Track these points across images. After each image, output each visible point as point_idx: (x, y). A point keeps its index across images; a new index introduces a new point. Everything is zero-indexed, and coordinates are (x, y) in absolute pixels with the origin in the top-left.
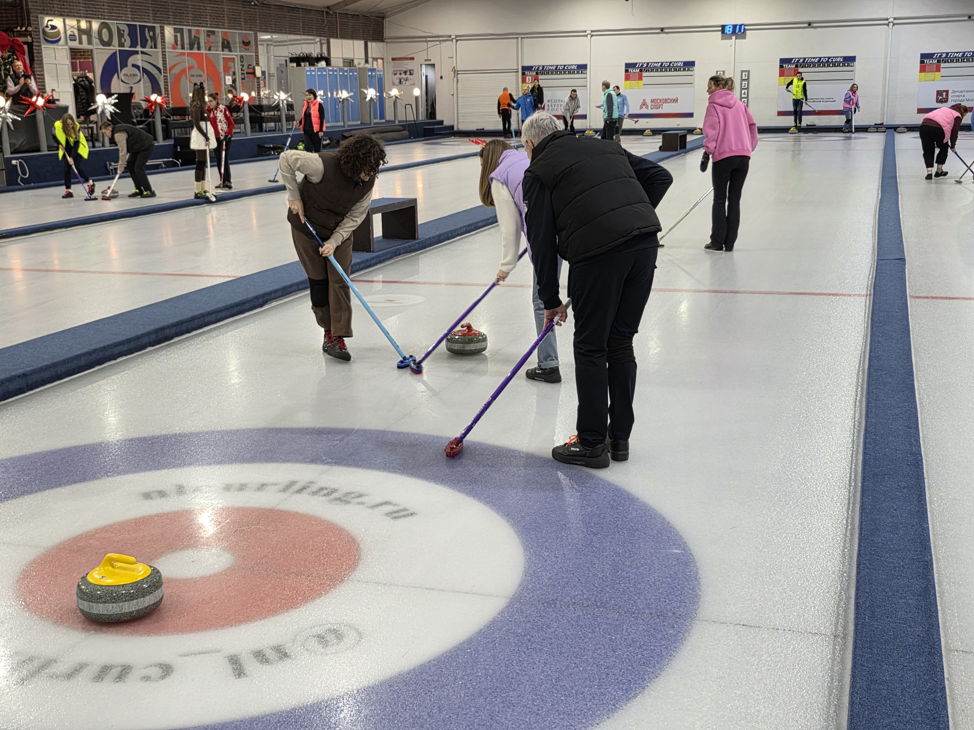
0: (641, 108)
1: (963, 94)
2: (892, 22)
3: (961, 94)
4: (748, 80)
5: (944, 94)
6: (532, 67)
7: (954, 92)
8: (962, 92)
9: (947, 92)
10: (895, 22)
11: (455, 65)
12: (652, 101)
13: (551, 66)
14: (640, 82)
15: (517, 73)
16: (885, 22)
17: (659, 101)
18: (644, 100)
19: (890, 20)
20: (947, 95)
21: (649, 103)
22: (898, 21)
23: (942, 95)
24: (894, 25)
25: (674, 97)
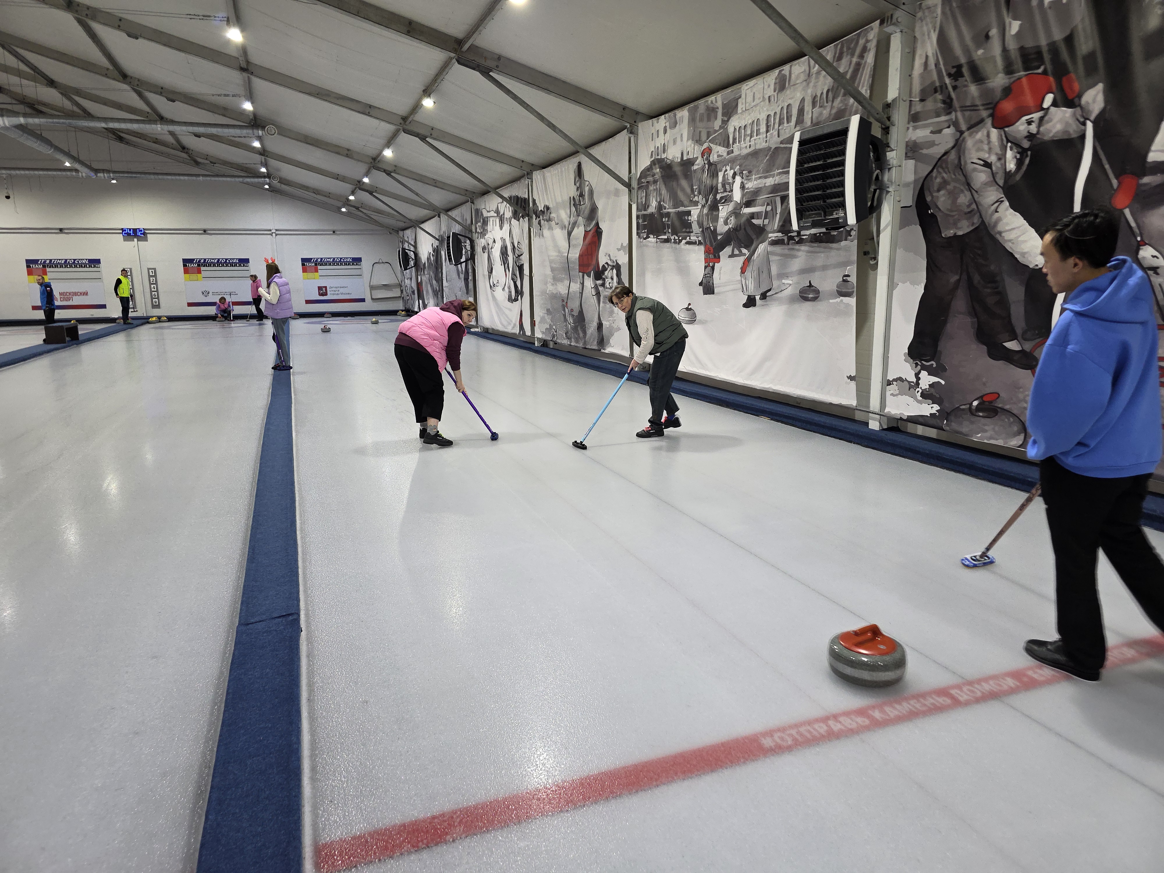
1: (338, 289)
2: (275, 233)
3: (336, 289)
4: (155, 276)
5: (324, 289)
7: (331, 288)
8: (336, 288)
9: (326, 287)
10: (277, 232)
16: (268, 232)
17: (68, 294)
19: (272, 231)
20: (326, 290)
22: (278, 232)
23: (322, 290)
24: (276, 235)
25: (85, 291)
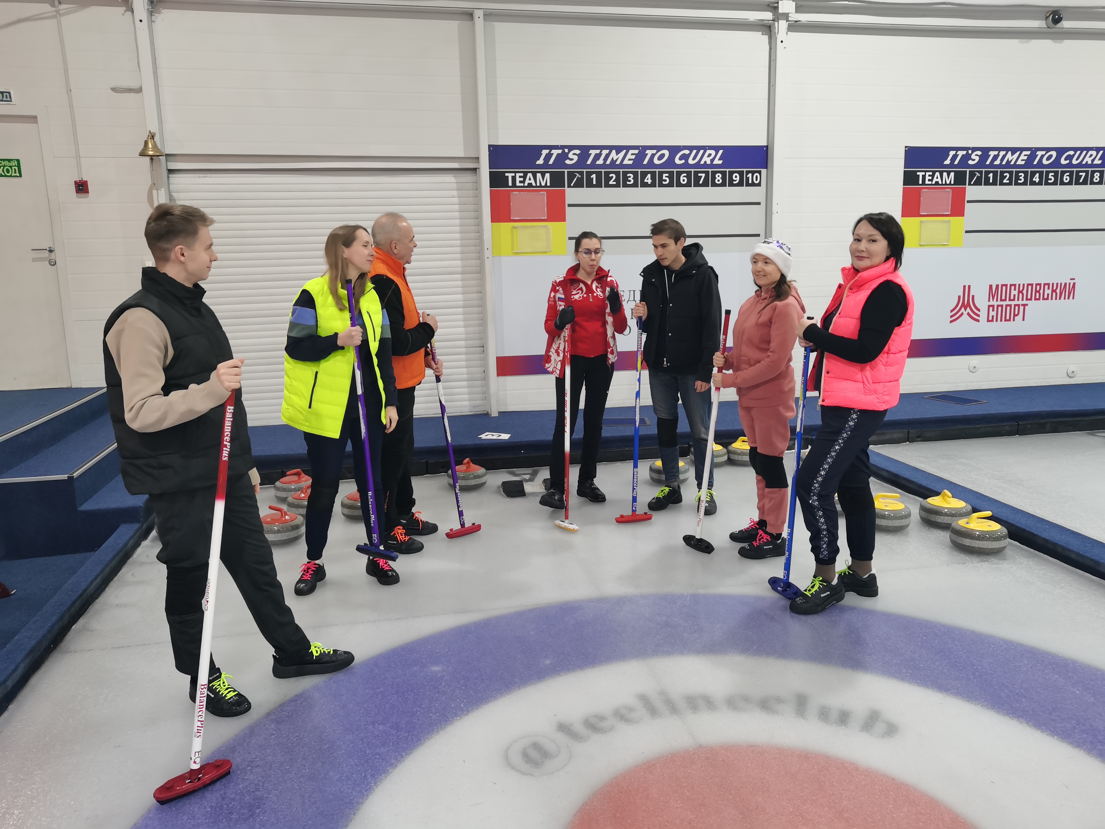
0: (955, 317)
6: (535, 150)
11: (154, 128)
12: (993, 292)
13: (619, 149)
14: (955, 220)
15: (468, 178)
17: (1014, 292)
18: (967, 289)
21: (982, 301)
25: (1064, 279)
